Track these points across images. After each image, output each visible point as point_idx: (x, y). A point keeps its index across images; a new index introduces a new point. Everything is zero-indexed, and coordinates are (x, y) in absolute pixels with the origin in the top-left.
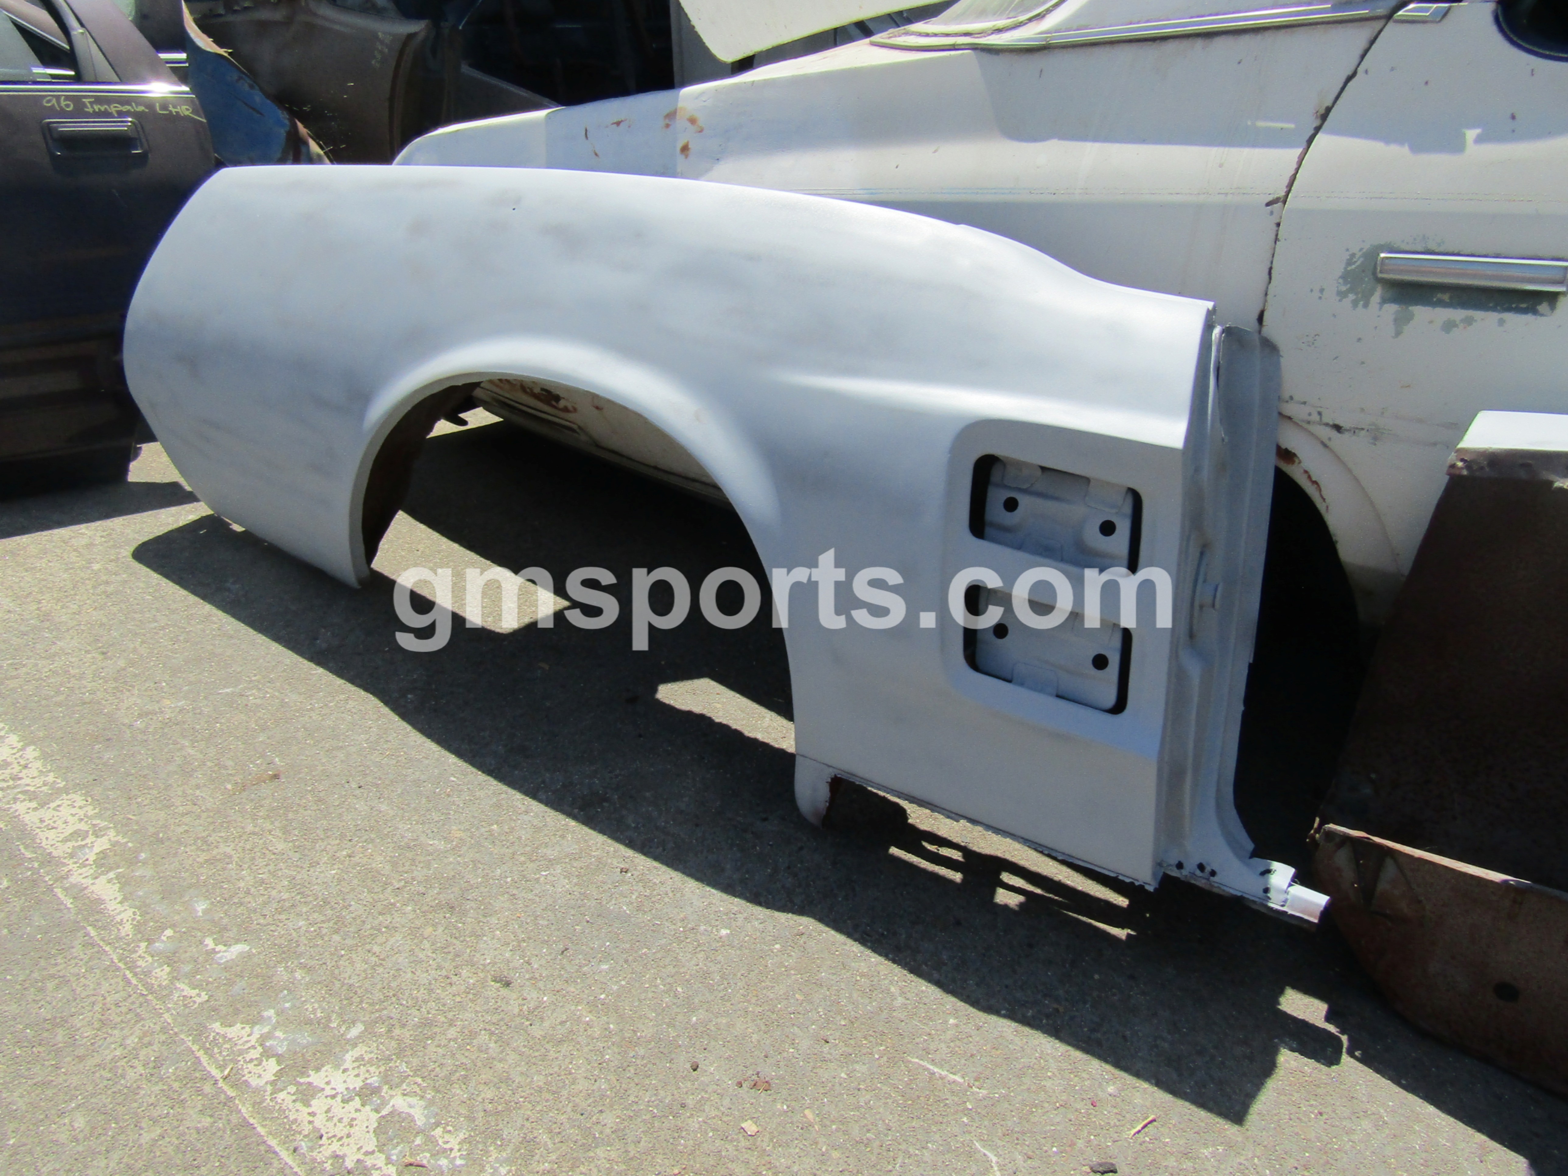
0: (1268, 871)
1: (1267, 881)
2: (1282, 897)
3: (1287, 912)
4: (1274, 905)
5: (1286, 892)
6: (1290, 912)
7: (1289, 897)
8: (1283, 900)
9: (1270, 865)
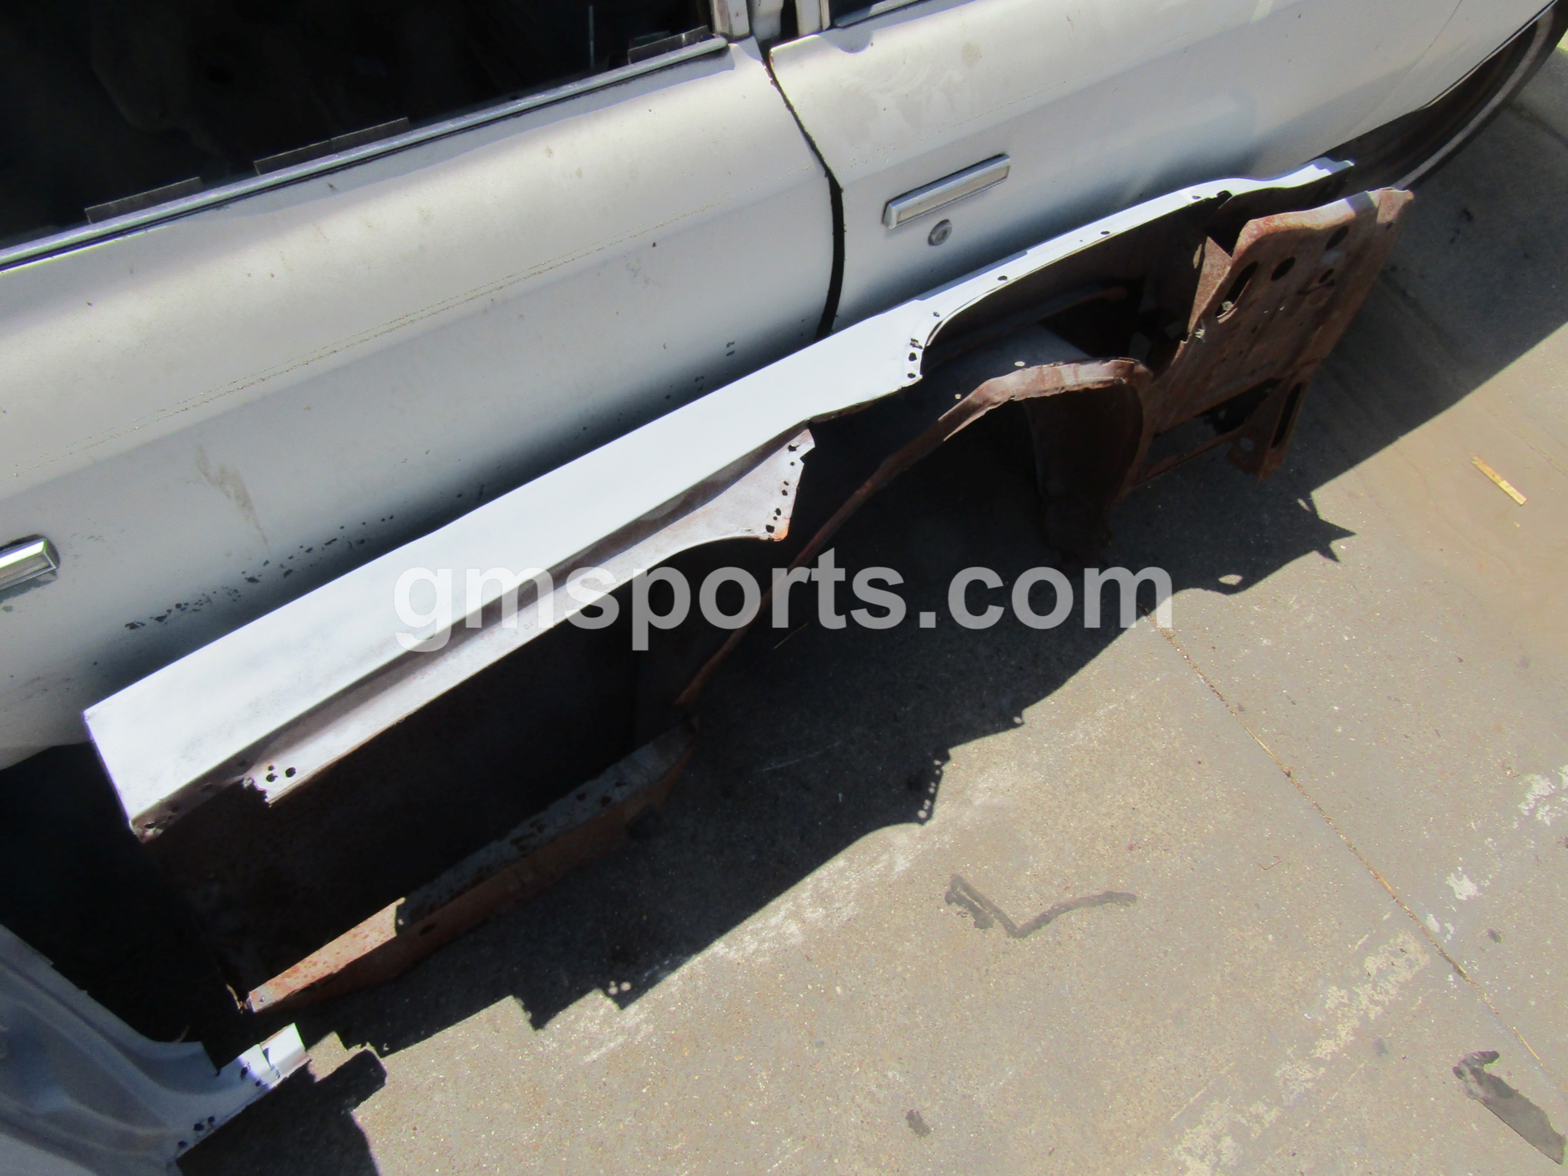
0: (244, 1071)
1: (252, 1078)
2: (274, 1073)
3: (286, 1078)
4: (274, 1084)
5: (272, 1068)
6: (287, 1075)
7: (276, 1068)
8: (275, 1073)
9: (239, 1064)
